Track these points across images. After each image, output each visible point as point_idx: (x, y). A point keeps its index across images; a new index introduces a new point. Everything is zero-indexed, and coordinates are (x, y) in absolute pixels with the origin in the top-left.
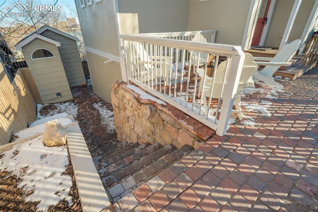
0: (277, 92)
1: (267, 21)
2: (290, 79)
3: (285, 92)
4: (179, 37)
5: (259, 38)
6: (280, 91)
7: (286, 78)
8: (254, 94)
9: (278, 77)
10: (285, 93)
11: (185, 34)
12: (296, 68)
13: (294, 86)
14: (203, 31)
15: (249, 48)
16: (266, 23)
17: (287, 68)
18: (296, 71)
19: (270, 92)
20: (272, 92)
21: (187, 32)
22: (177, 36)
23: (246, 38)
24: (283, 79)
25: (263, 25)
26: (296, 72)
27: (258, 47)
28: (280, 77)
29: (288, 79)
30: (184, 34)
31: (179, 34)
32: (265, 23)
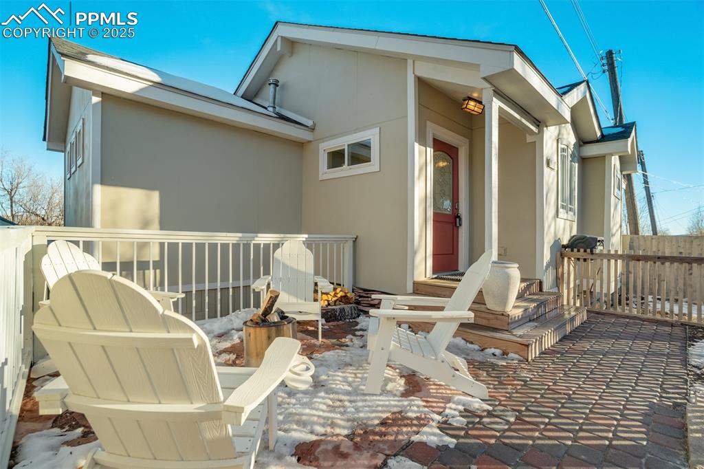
0: (466, 410)
1: (460, 220)
2: (521, 358)
3: (490, 408)
4: (239, 244)
5: (453, 254)
6: (477, 405)
7: (512, 355)
8: (384, 423)
9: (492, 350)
10: (490, 414)
11: (256, 239)
12: (536, 324)
13: (525, 381)
14: (311, 236)
15: (428, 276)
16: (460, 225)
17: (512, 326)
18: (535, 332)
19: (440, 414)
20: (447, 411)
21: (260, 235)
22: (231, 242)
23: (415, 253)
24: (502, 359)
25: (455, 228)
26: (533, 337)
27: (455, 275)
28: (498, 352)
29: (517, 356)
30: (253, 238)
31: (237, 239)
32: (458, 225)
